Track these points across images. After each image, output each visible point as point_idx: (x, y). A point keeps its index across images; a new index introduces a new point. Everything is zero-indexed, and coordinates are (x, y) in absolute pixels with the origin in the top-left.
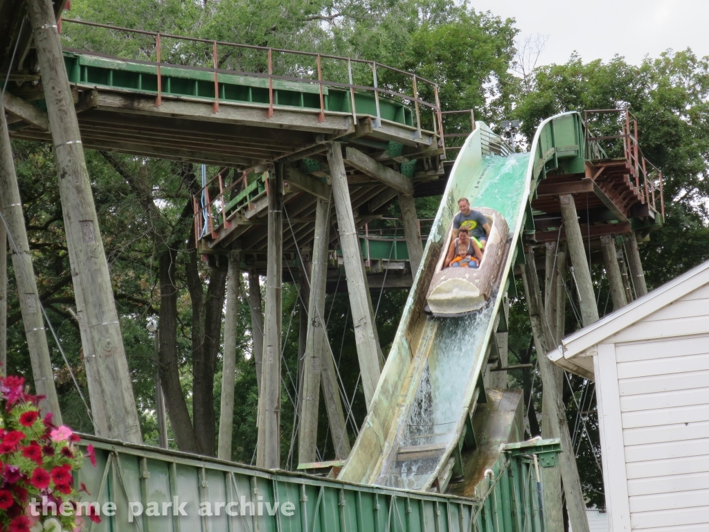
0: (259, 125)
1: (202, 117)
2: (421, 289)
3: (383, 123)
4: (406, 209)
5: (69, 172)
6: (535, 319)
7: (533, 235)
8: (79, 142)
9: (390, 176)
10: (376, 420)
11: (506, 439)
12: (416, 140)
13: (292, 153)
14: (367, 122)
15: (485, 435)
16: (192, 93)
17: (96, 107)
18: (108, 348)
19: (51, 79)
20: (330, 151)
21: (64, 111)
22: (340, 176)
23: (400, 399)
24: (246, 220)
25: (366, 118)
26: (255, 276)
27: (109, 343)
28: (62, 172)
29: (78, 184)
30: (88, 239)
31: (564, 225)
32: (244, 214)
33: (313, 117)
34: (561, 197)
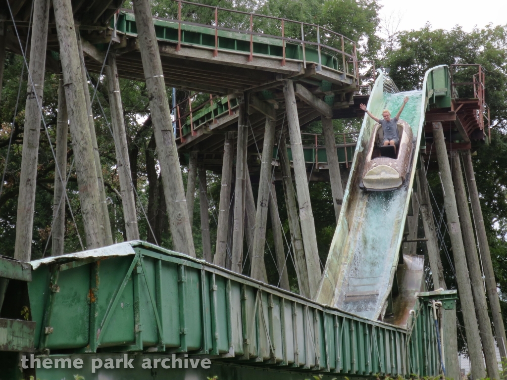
0: (242, 67)
1: (206, 59)
2: (353, 184)
3: (323, 68)
4: (327, 127)
5: (155, 96)
6: (424, 207)
7: (424, 149)
8: (162, 76)
9: (320, 104)
10: (330, 273)
11: (419, 290)
12: (342, 81)
13: (258, 86)
14: (312, 67)
15: (404, 286)
16: (198, 43)
17: (138, 50)
18: (179, 218)
19: (145, 32)
20: (286, 86)
21: (153, 54)
22: (292, 103)
23: (343, 260)
24: (209, 131)
25: (312, 64)
26: (203, 170)
27: (180, 215)
28: (150, 96)
29: (161, 105)
30: (167, 143)
31: (434, 143)
32: (208, 127)
33: (277, 62)
34: (434, 124)
